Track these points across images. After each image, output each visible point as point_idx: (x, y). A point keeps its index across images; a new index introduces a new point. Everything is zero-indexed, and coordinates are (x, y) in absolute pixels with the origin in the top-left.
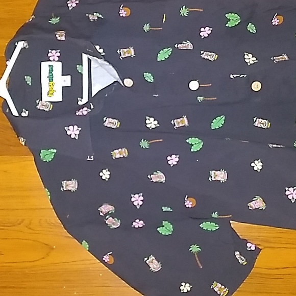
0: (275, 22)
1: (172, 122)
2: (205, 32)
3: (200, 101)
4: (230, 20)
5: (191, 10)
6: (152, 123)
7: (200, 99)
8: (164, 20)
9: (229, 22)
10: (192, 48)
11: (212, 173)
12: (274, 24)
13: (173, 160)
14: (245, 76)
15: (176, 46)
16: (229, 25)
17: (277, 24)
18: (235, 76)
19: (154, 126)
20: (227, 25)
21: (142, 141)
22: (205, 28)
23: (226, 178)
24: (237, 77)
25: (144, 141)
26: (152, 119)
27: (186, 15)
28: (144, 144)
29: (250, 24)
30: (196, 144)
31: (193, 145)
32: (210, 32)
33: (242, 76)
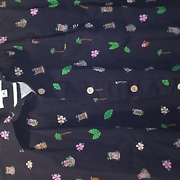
0: (144, 45)
1: (76, 117)
2: (95, 54)
3: (95, 101)
4: (111, 46)
5: (83, 39)
6: (62, 119)
7: (96, 100)
8: (65, 48)
9: (111, 47)
10: (86, 65)
11: (109, 154)
12: (142, 46)
13: (80, 147)
14: (126, 82)
15: (75, 64)
16: (111, 48)
17: (145, 46)
18: (119, 82)
19: (63, 122)
20: (110, 49)
21: (56, 134)
22: (94, 51)
23: (120, 157)
24: (120, 83)
25: (57, 134)
26: (62, 117)
27: (80, 43)
28: (58, 136)
29: (126, 47)
30: (96, 133)
31: (93, 135)
32: (98, 53)
33: (124, 82)
